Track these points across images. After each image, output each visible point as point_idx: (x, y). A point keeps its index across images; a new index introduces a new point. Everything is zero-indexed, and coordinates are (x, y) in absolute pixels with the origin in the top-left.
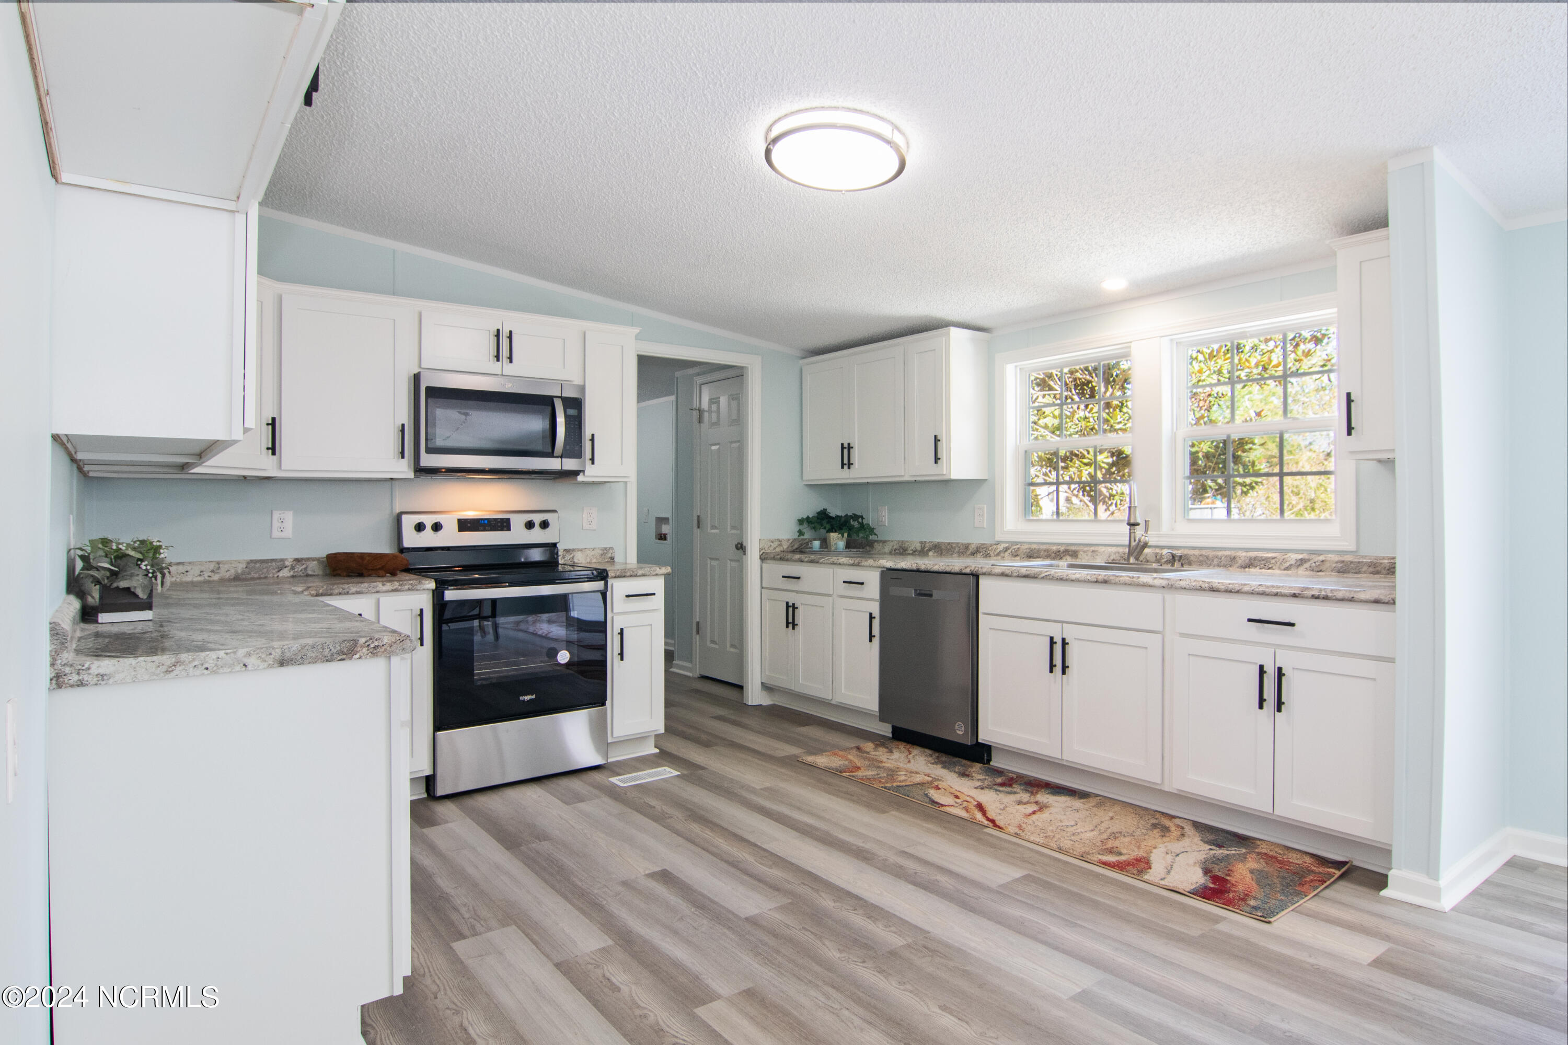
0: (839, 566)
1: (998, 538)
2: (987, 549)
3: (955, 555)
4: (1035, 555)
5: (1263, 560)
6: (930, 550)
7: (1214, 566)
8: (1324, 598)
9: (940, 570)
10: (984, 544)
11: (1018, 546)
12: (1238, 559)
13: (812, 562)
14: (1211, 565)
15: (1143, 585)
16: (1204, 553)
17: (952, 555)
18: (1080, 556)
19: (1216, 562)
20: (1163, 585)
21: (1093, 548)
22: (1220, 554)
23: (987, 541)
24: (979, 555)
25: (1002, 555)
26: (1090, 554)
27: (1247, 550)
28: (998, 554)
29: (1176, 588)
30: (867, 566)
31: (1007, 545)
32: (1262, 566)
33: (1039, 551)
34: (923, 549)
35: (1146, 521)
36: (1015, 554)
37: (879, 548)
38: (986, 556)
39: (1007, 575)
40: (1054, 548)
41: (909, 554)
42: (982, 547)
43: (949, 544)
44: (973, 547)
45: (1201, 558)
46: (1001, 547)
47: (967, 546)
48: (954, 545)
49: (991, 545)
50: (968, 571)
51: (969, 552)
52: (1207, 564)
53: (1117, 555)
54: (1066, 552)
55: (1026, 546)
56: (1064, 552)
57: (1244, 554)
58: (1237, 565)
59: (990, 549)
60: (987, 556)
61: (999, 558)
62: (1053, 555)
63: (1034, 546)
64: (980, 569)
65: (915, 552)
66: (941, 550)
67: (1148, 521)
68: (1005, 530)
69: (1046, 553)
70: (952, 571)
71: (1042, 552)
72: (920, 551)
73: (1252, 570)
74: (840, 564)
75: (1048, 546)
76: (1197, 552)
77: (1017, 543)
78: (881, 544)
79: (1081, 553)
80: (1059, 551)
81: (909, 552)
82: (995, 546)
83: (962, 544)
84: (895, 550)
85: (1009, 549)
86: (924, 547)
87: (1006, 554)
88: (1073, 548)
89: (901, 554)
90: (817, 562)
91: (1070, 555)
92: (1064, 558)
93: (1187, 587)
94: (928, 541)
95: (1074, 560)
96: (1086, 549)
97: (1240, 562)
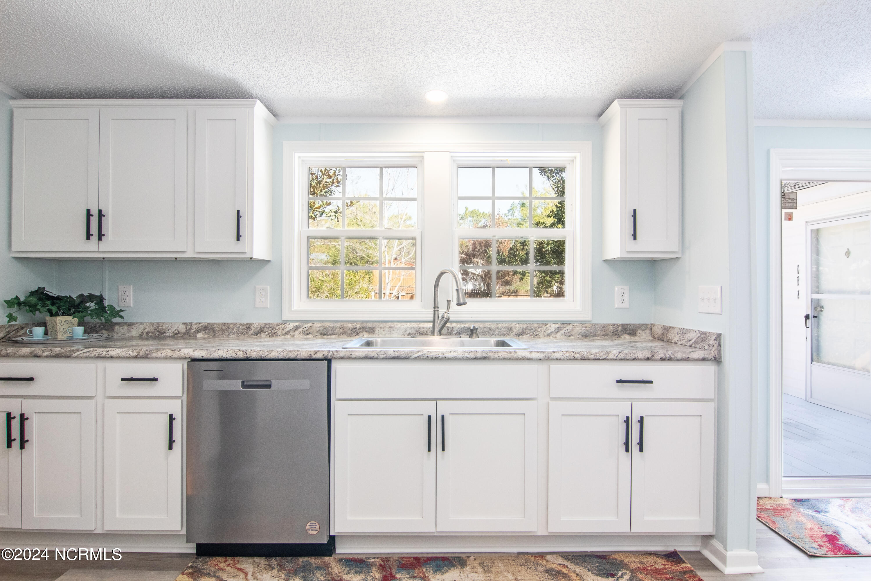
0: (110, 360)
1: (284, 318)
2: (274, 328)
3: (232, 336)
4: (330, 332)
5: (532, 329)
6: (198, 331)
7: (496, 335)
8: (668, 359)
9: (280, 357)
10: (269, 324)
11: (310, 325)
12: (514, 329)
13: (58, 356)
14: (493, 334)
15: (521, 359)
16: (487, 326)
17: (228, 335)
18: (376, 332)
19: (497, 332)
20: (541, 357)
21: (388, 325)
22: (500, 326)
23: (273, 320)
24: (263, 335)
25: (292, 333)
26: (387, 329)
27: (519, 322)
28: (287, 333)
29: (552, 359)
30: (160, 358)
31: (296, 324)
32: (532, 333)
33: (333, 328)
34: (188, 331)
35: (448, 301)
36: (306, 332)
37: (123, 331)
38: (272, 336)
39: (372, 358)
40: (350, 325)
41: (169, 337)
42: (267, 326)
43: (224, 324)
44: (256, 327)
45: (485, 330)
46: (291, 326)
47: (248, 327)
48: (231, 326)
49: (278, 325)
50: (320, 356)
51: (250, 332)
52: (490, 334)
53: (413, 329)
54: (363, 329)
55: (319, 325)
56: (360, 328)
57: (517, 325)
58: (513, 334)
59: (277, 328)
60: (274, 335)
61: (289, 336)
62: (349, 332)
63: (327, 324)
64: (336, 353)
65: (176, 334)
66: (214, 331)
67: (450, 301)
68: (293, 310)
69: (341, 331)
70: (298, 357)
71: (338, 330)
72: (184, 334)
73: (524, 336)
74: (112, 357)
75: (342, 324)
76: (481, 325)
77: (308, 322)
78: (125, 327)
79: (378, 329)
80: (356, 328)
81: (168, 334)
82: (283, 326)
83: (241, 324)
84: (147, 333)
85: (300, 328)
86: (191, 328)
87: (297, 333)
88: (369, 325)
89: (155, 338)
90: (69, 357)
91: (366, 331)
92: (361, 334)
93: (562, 357)
94: (194, 322)
95: (371, 336)
96: (382, 325)
97: (515, 331)
